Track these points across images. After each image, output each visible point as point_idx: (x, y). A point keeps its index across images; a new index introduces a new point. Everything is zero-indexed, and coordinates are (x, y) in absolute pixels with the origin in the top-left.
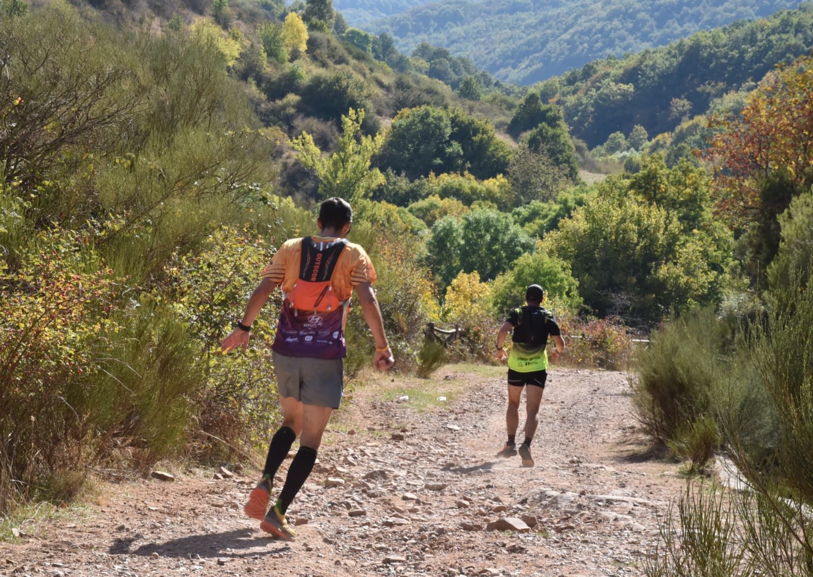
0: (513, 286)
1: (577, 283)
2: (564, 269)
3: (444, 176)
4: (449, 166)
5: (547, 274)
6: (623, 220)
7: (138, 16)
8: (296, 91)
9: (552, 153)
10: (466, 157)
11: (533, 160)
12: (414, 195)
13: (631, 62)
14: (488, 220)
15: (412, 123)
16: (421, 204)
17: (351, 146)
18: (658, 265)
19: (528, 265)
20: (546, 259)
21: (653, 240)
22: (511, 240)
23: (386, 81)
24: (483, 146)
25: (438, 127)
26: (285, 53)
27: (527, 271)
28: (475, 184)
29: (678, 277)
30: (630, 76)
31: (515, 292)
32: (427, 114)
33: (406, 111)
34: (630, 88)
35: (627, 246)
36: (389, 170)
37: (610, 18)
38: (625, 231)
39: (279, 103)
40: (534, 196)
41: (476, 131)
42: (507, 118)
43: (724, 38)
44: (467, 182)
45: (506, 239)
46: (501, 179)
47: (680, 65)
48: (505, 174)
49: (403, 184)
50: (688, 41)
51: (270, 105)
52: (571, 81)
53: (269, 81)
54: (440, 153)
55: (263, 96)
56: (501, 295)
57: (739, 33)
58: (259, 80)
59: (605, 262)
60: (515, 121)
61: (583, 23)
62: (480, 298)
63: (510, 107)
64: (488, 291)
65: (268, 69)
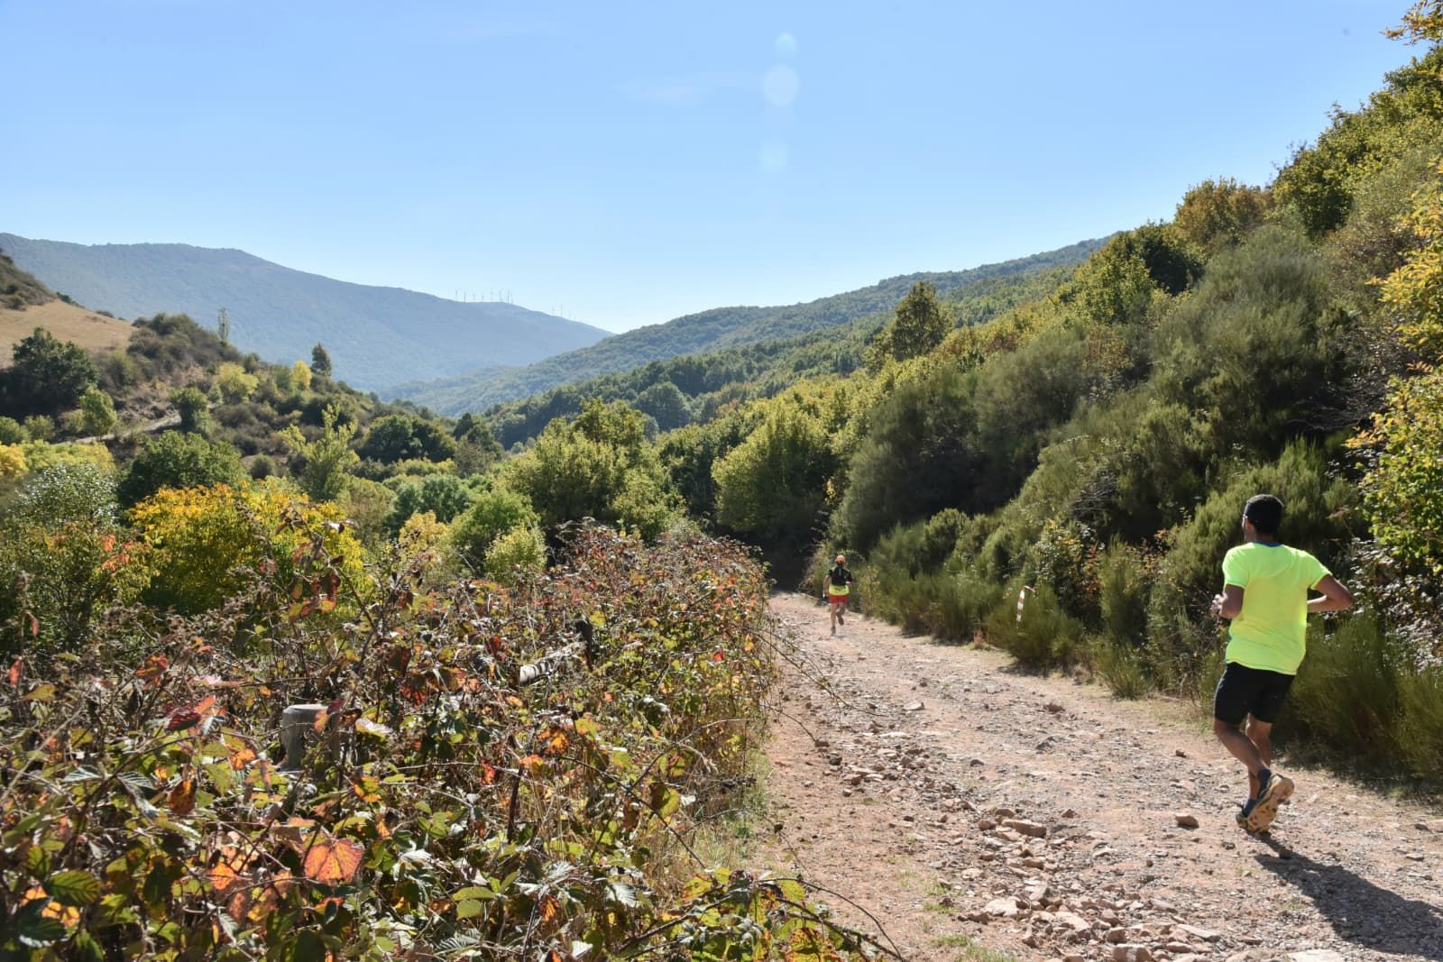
0: (473, 524)
1: (539, 519)
2: (525, 504)
3: (409, 461)
4: (412, 454)
5: (507, 510)
6: (574, 457)
7: (184, 365)
8: (300, 409)
9: (484, 444)
10: (424, 448)
11: (471, 448)
12: (387, 474)
13: (523, 402)
14: (442, 483)
15: (384, 426)
16: (391, 480)
17: (331, 434)
18: (613, 498)
19: (487, 502)
20: (506, 495)
21: (605, 475)
22: (461, 497)
23: (369, 407)
24: (436, 441)
25: (403, 428)
26: (293, 385)
27: (486, 508)
28: (431, 465)
29: (631, 507)
30: (523, 410)
31: (474, 530)
32: (395, 420)
33: (380, 419)
34: (523, 417)
35: (581, 481)
36: (369, 458)
37: (505, 388)
38: (579, 466)
39: (287, 416)
40: (475, 471)
41: (431, 431)
42: (452, 429)
43: (575, 388)
44: (426, 464)
45: (457, 497)
46: (449, 462)
47: (552, 404)
48: (453, 458)
49: (379, 467)
50: (555, 390)
51: (281, 418)
52: (488, 414)
53: (279, 403)
54: (406, 446)
55: (275, 413)
56: (460, 534)
57: (583, 385)
58: (273, 402)
59: (562, 497)
60: (456, 430)
61: (490, 391)
62: (437, 540)
63: (453, 424)
64: (447, 531)
65: (279, 395)
